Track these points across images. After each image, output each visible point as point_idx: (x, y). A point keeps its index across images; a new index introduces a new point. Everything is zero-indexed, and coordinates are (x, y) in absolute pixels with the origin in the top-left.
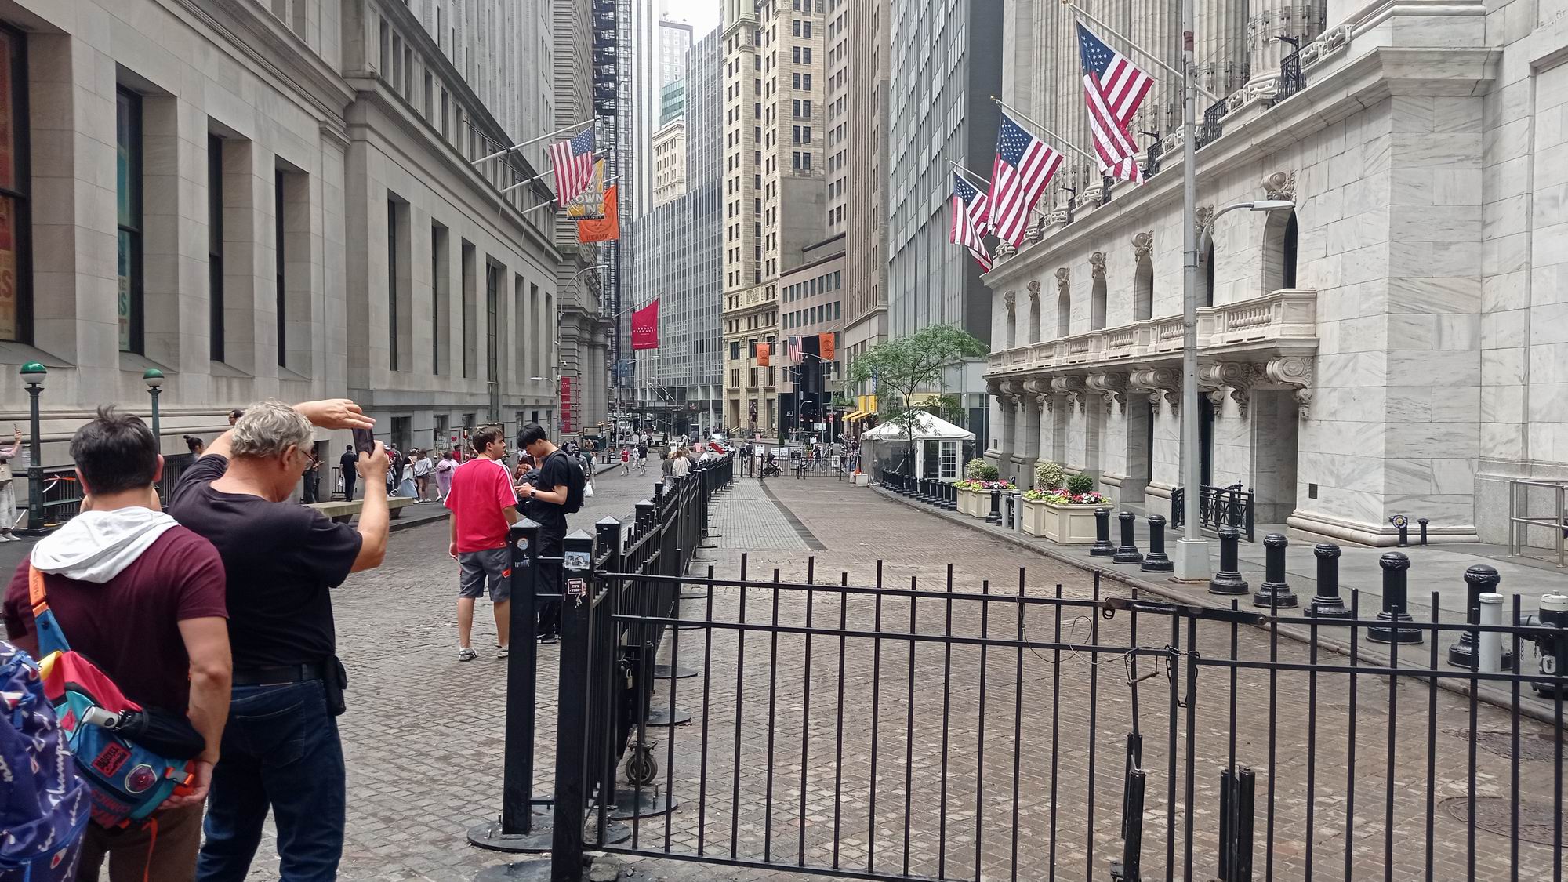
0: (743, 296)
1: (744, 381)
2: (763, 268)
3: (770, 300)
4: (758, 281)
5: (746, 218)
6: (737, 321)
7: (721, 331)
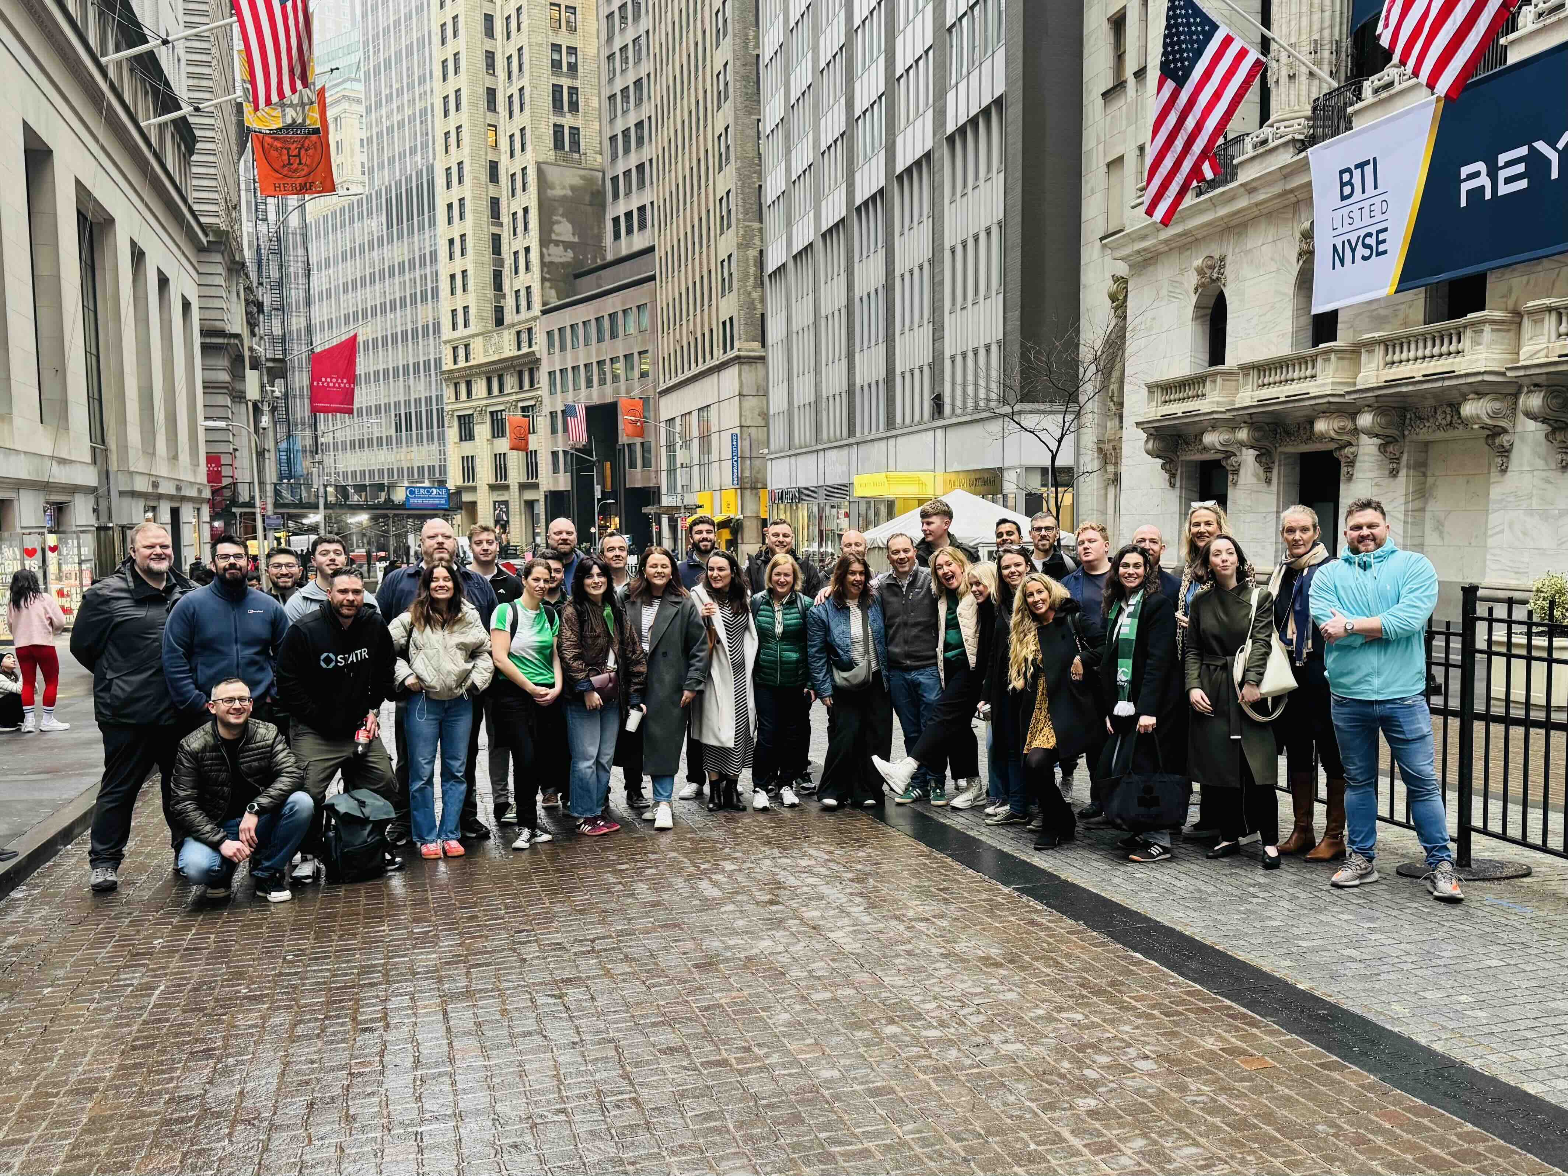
0: (477, 346)
1: (485, 474)
2: (509, 303)
3: (525, 350)
4: (499, 321)
5: (477, 225)
6: (469, 384)
7: (440, 398)
